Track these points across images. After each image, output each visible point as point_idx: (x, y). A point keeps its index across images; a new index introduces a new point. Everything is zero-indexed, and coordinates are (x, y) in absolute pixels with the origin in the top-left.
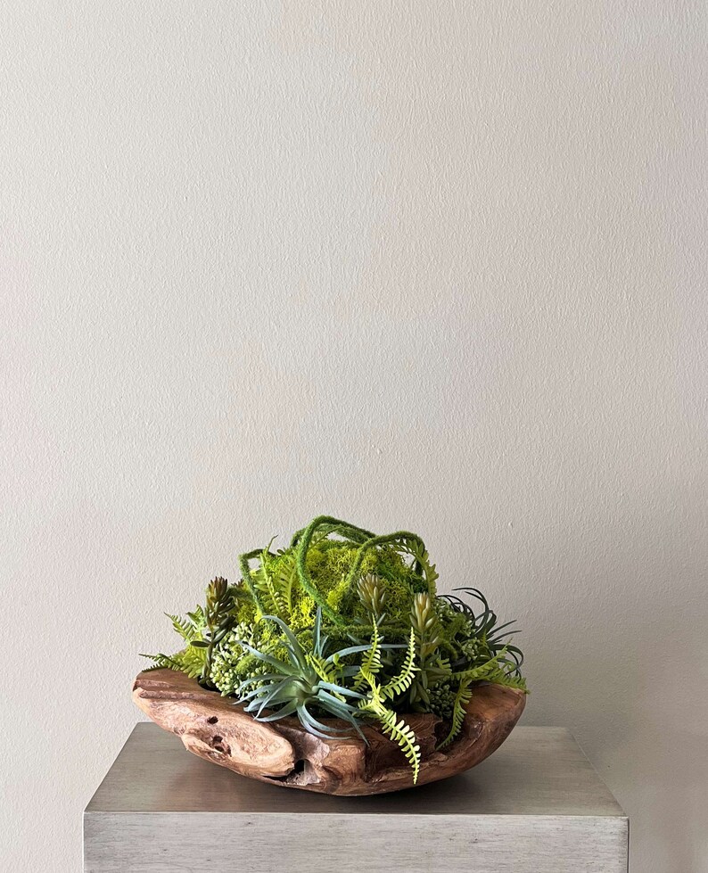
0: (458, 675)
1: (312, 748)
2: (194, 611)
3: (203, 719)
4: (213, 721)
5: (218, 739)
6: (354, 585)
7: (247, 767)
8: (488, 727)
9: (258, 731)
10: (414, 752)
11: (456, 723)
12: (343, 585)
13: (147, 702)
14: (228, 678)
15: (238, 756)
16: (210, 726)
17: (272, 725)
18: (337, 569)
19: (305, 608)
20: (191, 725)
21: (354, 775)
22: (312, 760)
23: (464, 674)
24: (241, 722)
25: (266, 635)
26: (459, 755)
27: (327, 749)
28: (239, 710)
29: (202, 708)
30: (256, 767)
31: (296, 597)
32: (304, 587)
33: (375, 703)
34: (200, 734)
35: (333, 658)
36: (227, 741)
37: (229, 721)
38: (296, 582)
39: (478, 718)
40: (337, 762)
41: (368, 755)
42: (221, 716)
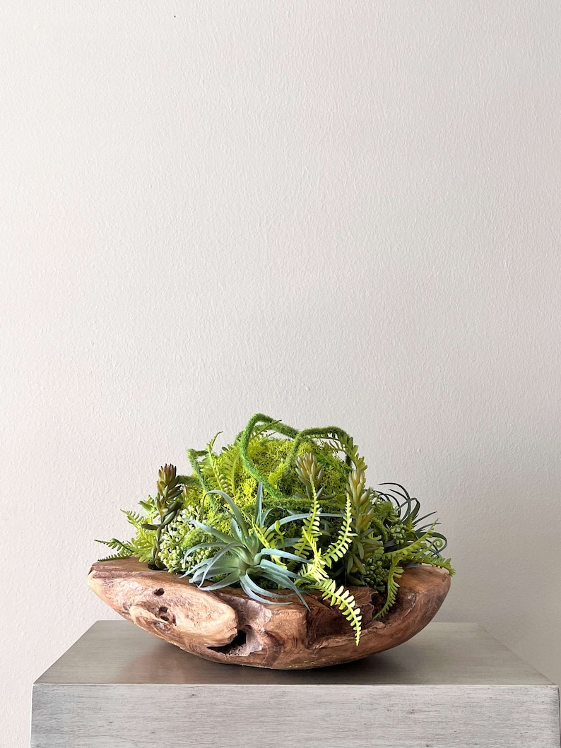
0: (389, 554)
1: (255, 614)
2: (146, 500)
3: (150, 591)
4: (159, 593)
5: (163, 609)
6: (293, 466)
7: (191, 636)
8: (420, 599)
9: (202, 600)
10: (355, 616)
11: (391, 595)
12: (282, 466)
13: (99, 581)
14: (174, 554)
15: (183, 624)
16: (156, 598)
17: (216, 594)
18: (276, 457)
19: (247, 488)
20: (139, 599)
21: (295, 640)
22: (254, 626)
23: (394, 553)
24: (186, 592)
25: (211, 514)
26: (396, 624)
27: (269, 613)
28: (185, 582)
29: (149, 582)
30: (200, 636)
31: (238, 479)
32: (247, 470)
33: (315, 570)
34: (147, 606)
35: (275, 526)
36: (173, 611)
37: (174, 592)
38: (240, 466)
39: (411, 590)
40: (279, 626)
41: (309, 621)
42: (167, 588)
